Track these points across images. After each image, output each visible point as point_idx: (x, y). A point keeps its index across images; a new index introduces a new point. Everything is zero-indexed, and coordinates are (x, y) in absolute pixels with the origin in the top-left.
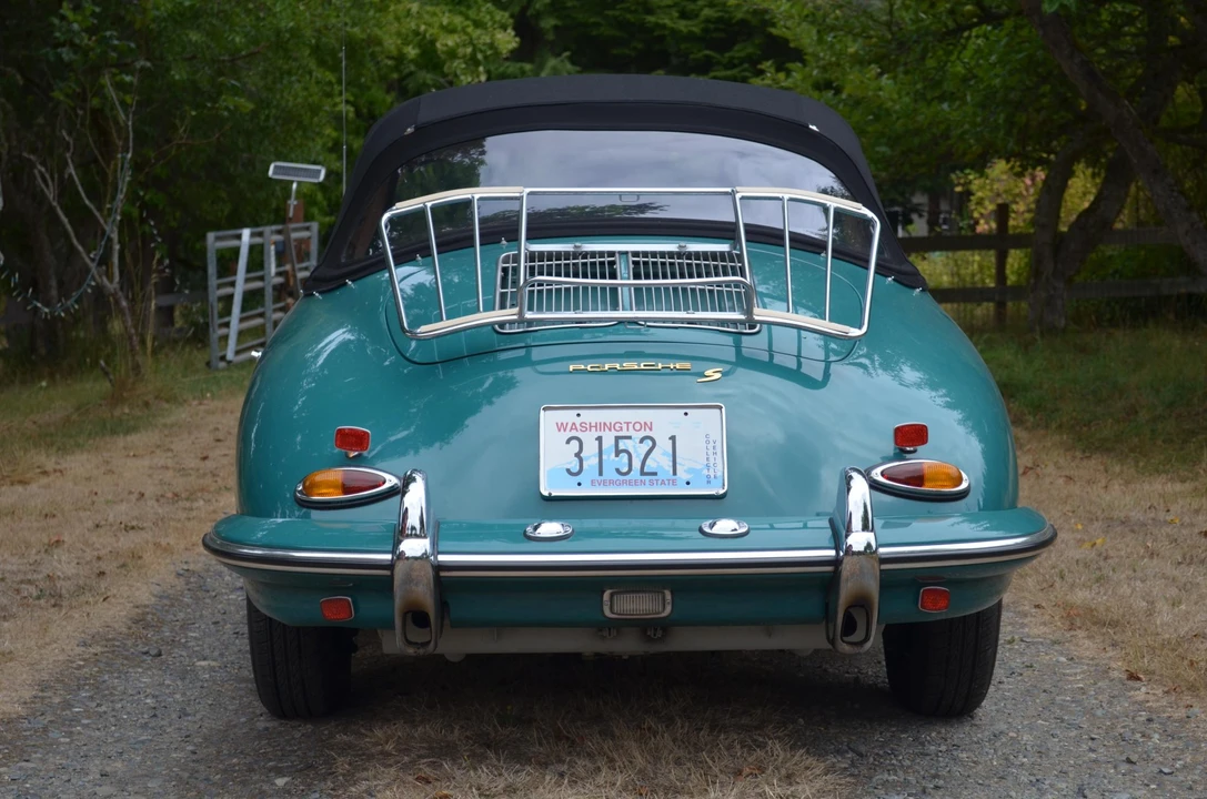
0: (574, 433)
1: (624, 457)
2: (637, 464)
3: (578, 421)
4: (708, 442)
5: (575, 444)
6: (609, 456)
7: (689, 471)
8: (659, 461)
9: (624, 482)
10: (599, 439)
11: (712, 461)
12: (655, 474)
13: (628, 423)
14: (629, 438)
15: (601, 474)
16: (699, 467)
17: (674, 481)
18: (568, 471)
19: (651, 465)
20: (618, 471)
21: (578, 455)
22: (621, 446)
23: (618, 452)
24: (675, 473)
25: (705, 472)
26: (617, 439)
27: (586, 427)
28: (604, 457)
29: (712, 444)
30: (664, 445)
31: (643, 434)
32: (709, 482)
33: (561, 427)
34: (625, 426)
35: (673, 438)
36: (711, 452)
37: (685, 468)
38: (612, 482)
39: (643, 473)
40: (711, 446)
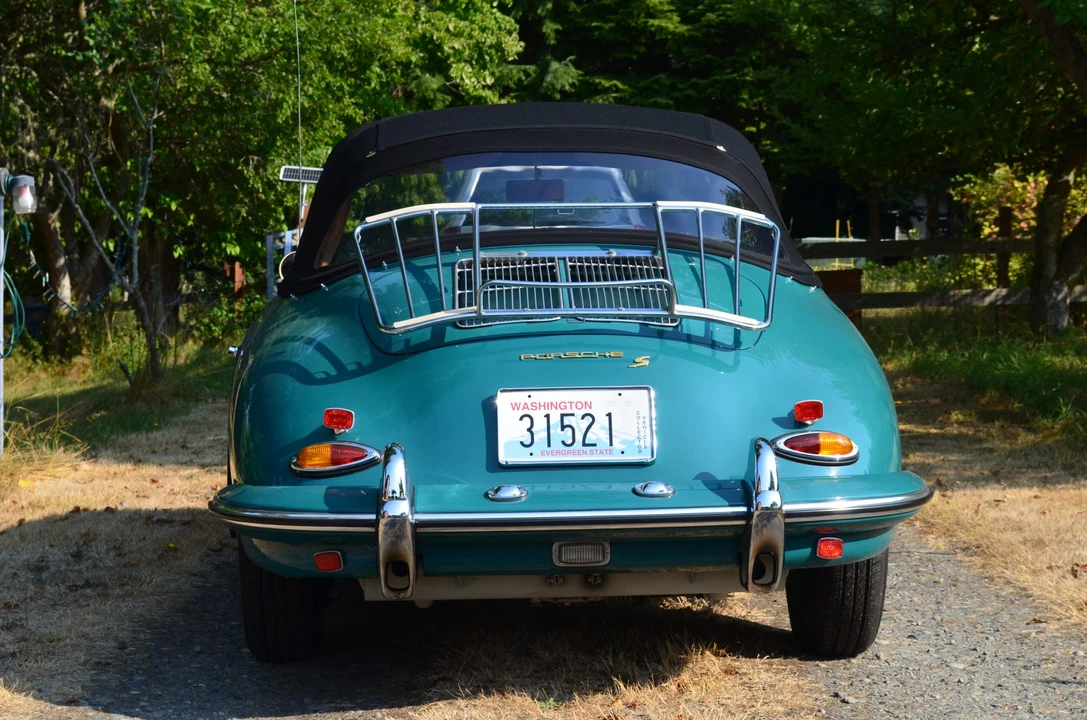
0: (526, 412)
1: (568, 431)
2: (579, 437)
3: (529, 401)
4: (638, 418)
5: (527, 420)
6: (556, 430)
7: (623, 442)
8: (598, 434)
9: (569, 452)
10: (547, 416)
11: (642, 434)
12: (595, 445)
13: (571, 403)
14: (573, 415)
15: (549, 445)
16: (631, 439)
17: (611, 451)
18: (522, 443)
19: (591, 438)
20: (563, 443)
21: (529, 430)
22: (566, 422)
23: (563, 427)
24: (611, 444)
25: (637, 443)
26: (562, 416)
27: (536, 406)
28: (552, 431)
29: (642, 420)
30: (602, 421)
31: (584, 411)
32: (640, 451)
33: (515, 406)
34: (568, 405)
35: (609, 415)
36: (641, 426)
37: (619, 440)
38: (559, 452)
39: (584, 445)
40: (641, 421)
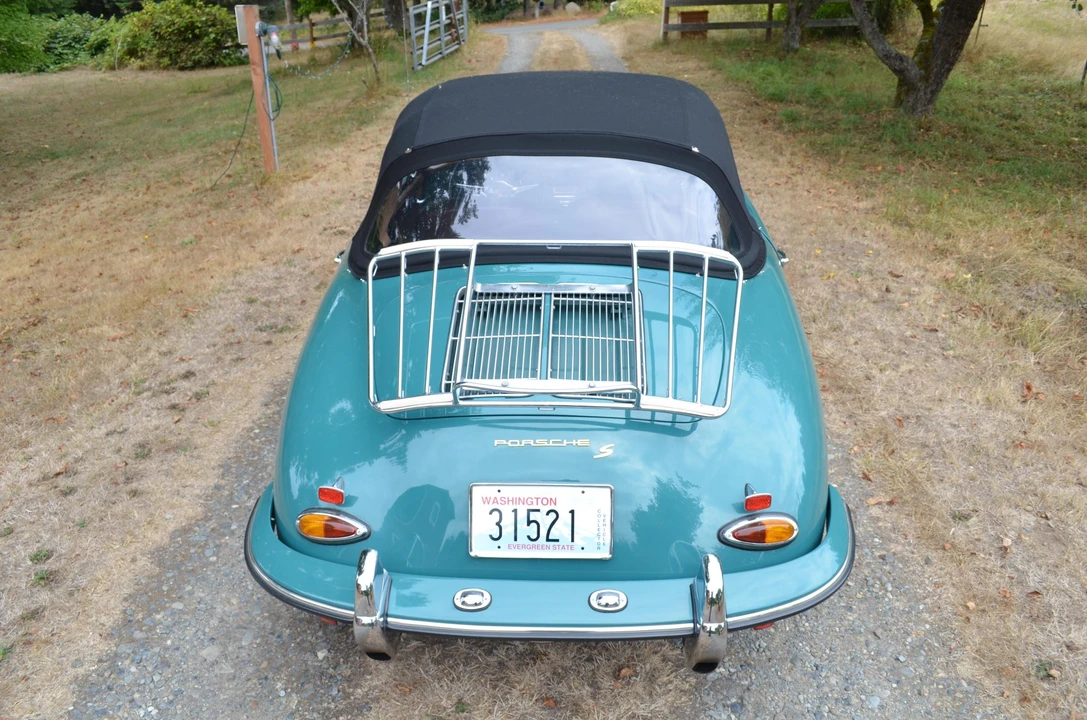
0: (495, 506)
1: (534, 525)
2: (543, 533)
3: (499, 495)
4: (599, 516)
5: (496, 514)
6: (522, 525)
7: (584, 539)
8: (561, 530)
9: (533, 547)
10: (515, 511)
11: (602, 532)
12: (557, 541)
13: (537, 498)
14: (538, 510)
15: (516, 539)
16: (592, 536)
17: (572, 547)
18: (491, 537)
19: (554, 533)
20: (529, 537)
21: (498, 524)
22: (532, 518)
23: (529, 522)
25: (596, 540)
26: (529, 511)
27: (505, 501)
28: (519, 526)
29: (602, 517)
30: (565, 517)
31: (549, 508)
32: (599, 548)
33: (486, 500)
34: (535, 501)
35: (572, 512)
36: (601, 523)
37: (581, 536)
38: (524, 546)
39: (548, 540)
40: (601, 519)
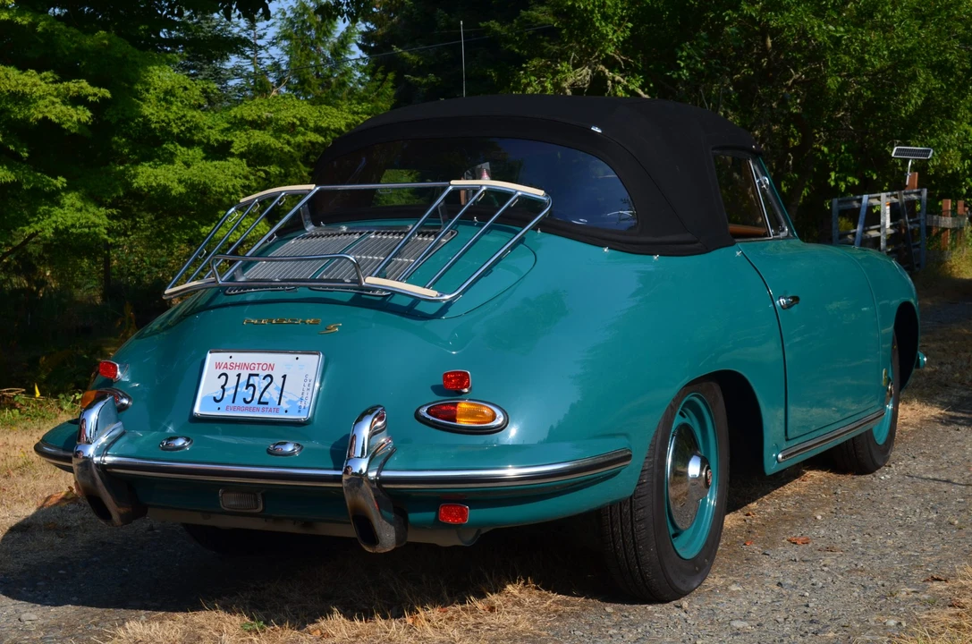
0: (225, 371)
1: (251, 388)
2: (257, 396)
3: (229, 361)
4: (306, 380)
5: (224, 377)
6: (242, 389)
7: (290, 402)
8: (272, 394)
9: (246, 409)
10: (239, 375)
11: (305, 395)
12: (267, 403)
13: (259, 364)
14: (257, 375)
15: (233, 402)
16: (296, 399)
17: (278, 409)
18: (215, 398)
19: (266, 396)
20: (244, 400)
21: (223, 387)
22: (251, 382)
23: (248, 385)
24: (279, 404)
25: (299, 404)
26: (250, 375)
27: (233, 366)
28: (239, 389)
29: (308, 382)
30: (278, 381)
31: (266, 373)
32: (299, 411)
33: (218, 366)
34: (257, 366)
35: (284, 377)
36: (305, 389)
37: (287, 400)
38: (239, 409)
39: (260, 403)
40: (307, 384)
